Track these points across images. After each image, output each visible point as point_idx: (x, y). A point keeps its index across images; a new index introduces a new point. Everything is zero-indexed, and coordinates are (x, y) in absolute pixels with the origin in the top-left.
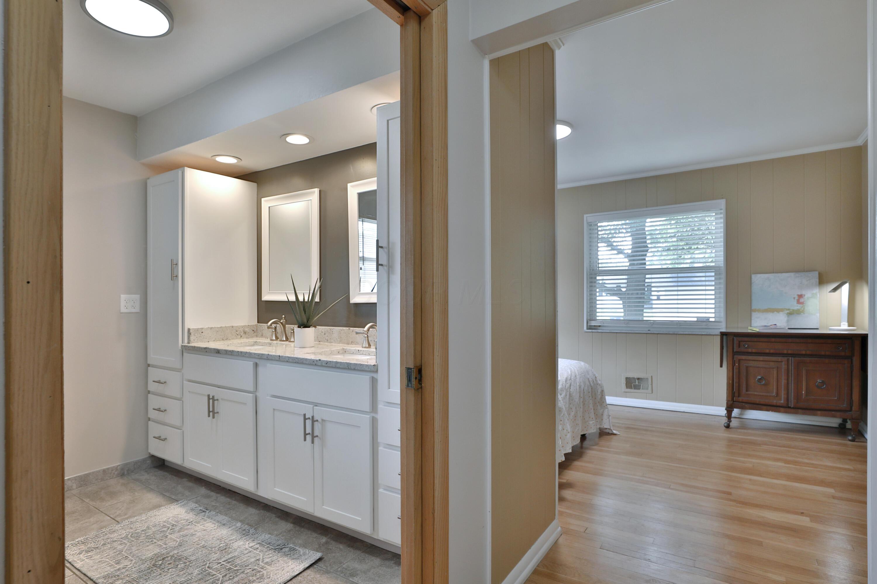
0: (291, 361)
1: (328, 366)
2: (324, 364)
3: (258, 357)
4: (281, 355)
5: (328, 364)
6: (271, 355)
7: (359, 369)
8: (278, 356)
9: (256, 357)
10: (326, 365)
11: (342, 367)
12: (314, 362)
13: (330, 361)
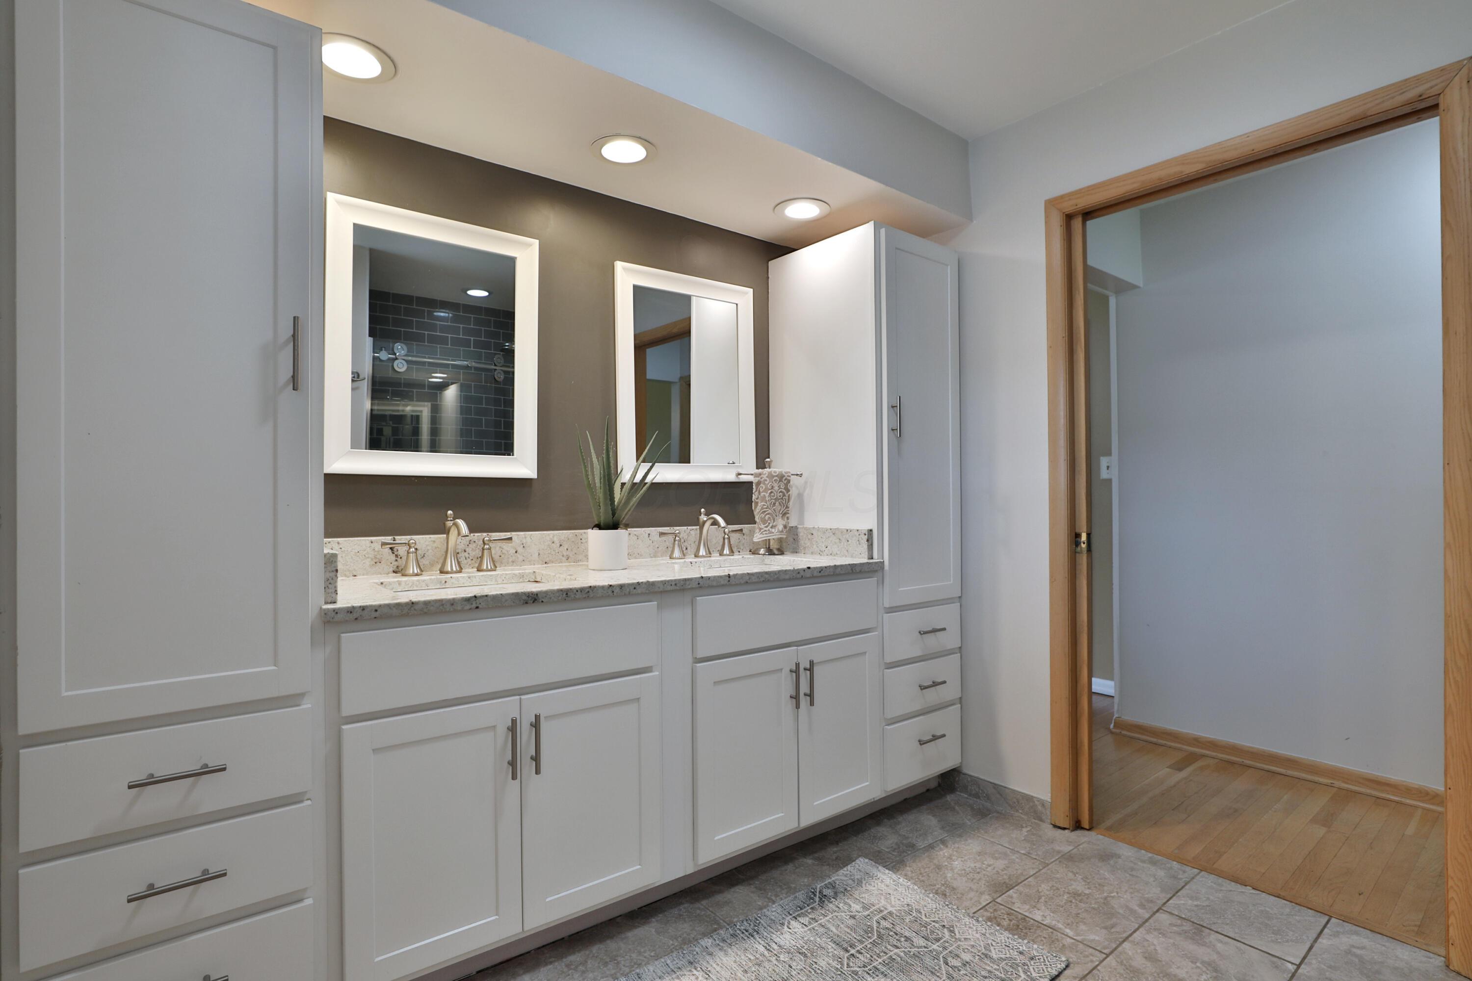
0: (754, 581)
1: (823, 574)
2: (816, 574)
3: (673, 587)
4: (731, 573)
5: (822, 572)
6: (709, 578)
7: (867, 570)
8: (725, 576)
9: (669, 588)
10: (820, 574)
11: (843, 572)
12: (799, 573)
13: (826, 567)
